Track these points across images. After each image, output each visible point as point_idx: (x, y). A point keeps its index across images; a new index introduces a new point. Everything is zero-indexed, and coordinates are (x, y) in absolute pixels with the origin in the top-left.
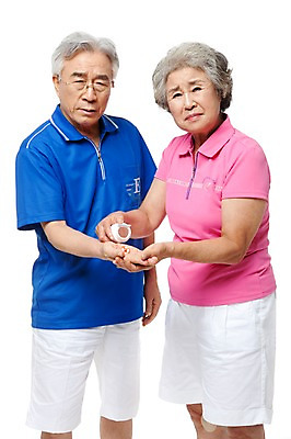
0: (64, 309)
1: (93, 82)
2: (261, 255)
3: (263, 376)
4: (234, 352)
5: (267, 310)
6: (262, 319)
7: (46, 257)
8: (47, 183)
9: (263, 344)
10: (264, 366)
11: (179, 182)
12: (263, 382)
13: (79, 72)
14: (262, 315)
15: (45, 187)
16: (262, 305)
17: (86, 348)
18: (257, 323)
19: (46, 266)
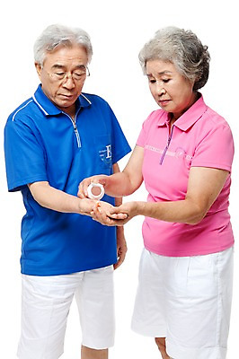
0: (48, 258)
1: (72, 73)
2: (222, 214)
3: (219, 320)
4: (194, 298)
5: (225, 262)
6: (220, 270)
7: (32, 214)
8: (31, 149)
9: (219, 292)
10: (220, 311)
11: (155, 149)
12: (218, 324)
13: (59, 64)
14: (220, 266)
15: (30, 153)
16: (220, 258)
17: (66, 290)
18: (215, 273)
19: (32, 221)
